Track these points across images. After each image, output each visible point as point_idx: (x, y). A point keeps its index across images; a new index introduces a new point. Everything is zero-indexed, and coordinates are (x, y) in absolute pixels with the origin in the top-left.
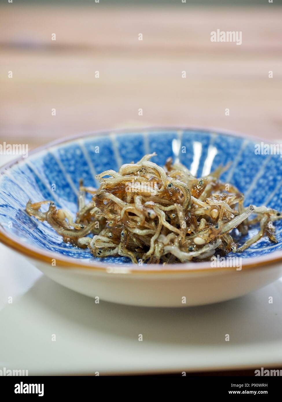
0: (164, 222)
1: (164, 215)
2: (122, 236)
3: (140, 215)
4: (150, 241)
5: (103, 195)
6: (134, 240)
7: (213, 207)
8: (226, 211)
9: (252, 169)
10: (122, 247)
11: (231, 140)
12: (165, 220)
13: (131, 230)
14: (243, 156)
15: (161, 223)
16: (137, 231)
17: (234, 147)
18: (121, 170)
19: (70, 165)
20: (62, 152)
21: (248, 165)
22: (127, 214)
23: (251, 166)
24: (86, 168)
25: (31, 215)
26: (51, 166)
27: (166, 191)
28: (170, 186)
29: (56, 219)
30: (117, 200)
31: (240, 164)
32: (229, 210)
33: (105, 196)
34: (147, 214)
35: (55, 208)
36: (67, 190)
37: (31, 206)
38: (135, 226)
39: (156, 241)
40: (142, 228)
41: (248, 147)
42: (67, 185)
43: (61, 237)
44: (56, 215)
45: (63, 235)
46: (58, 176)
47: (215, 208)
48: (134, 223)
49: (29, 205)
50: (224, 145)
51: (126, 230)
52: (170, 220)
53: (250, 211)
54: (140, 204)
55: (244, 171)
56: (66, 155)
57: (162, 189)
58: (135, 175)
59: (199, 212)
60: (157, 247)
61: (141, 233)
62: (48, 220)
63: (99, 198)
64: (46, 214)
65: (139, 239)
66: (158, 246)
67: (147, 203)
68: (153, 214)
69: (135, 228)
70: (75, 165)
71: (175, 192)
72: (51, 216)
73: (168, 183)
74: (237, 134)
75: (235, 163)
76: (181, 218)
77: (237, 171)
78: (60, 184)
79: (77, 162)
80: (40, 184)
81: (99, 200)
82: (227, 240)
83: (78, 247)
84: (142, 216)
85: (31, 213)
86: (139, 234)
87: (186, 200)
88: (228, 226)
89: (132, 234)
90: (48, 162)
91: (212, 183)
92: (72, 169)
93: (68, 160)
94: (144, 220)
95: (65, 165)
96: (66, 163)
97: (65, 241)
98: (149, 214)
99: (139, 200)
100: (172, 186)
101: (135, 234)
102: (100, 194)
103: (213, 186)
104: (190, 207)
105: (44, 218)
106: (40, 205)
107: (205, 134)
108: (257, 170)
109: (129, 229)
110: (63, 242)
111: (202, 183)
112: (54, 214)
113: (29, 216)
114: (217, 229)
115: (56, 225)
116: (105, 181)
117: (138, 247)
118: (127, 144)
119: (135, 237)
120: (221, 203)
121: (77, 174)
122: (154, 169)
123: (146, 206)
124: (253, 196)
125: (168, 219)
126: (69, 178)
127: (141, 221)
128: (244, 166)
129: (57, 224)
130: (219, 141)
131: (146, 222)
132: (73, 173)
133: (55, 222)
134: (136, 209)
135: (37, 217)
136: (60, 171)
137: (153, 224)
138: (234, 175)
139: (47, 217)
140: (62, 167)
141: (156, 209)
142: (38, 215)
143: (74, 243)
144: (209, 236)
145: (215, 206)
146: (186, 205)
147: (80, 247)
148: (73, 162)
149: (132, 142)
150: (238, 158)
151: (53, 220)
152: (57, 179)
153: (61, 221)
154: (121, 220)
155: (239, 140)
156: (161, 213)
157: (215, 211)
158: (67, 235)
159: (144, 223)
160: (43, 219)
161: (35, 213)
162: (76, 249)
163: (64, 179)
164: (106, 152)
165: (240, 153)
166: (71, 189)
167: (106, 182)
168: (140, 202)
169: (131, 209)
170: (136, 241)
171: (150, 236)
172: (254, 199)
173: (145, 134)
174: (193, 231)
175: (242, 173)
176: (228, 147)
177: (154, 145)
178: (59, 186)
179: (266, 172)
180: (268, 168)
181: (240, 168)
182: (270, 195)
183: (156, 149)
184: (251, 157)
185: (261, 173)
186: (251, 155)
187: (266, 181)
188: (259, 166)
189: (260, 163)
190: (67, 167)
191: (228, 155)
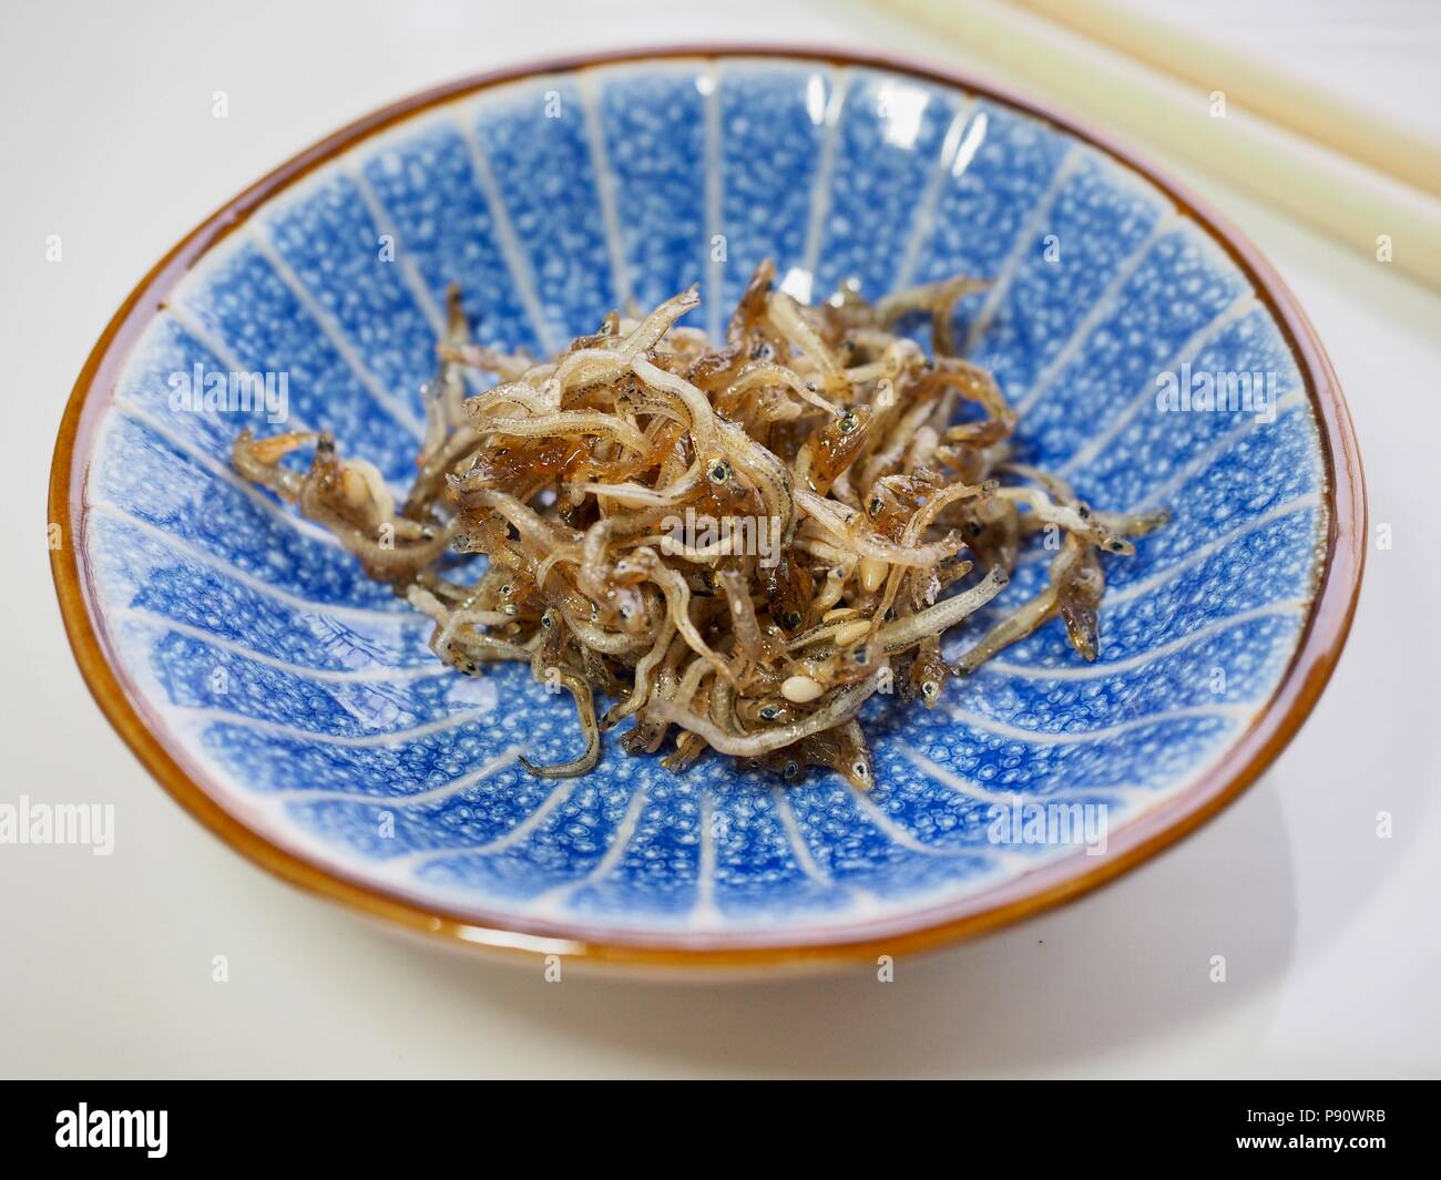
1: (681, 591)
2: (545, 627)
9: (1077, 280)
13: (571, 626)
14: (1057, 215)
15: (673, 618)
16: (593, 637)
17: (1030, 172)
19: (417, 219)
21: (1065, 260)
23: (1076, 266)
24: (481, 222)
26: (344, 234)
29: (338, 500)
31: (1039, 246)
36: (404, 320)
40: (609, 629)
41: (1077, 181)
42: (406, 302)
55: (1049, 277)
56: (406, 176)
70: (437, 216)
72: (315, 500)
77: (1025, 272)
78: (377, 303)
79: (446, 201)
90: (333, 219)
92: (426, 230)
93: (412, 196)
95: (396, 224)
96: (402, 210)
104: (788, 540)
108: (1096, 294)
112: (329, 488)
116: (495, 427)
118: (639, 116)
121: (445, 252)
122: (673, 395)
124: (1065, 395)
126: (411, 271)
132: (428, 247)
133: (331, 513)
138: (1017, 286)
148: (429, 205)
149: (660, 110)
150: (1036, 224)
152: (364, 281)
158: (375, 556)
159: (614, 618)
163: (394, 280)
165: (1046, 200)
166: (418, 313)
167: (501, 431)
169: (572, 562)
175: (1041, 286)
176: (1009, 169)
177: (740, 126)
178: (371, 310)
179: (1123, 311)
180: (1132, 293)
181: (1037, 262)
182: (1121, 408)
183: (748, 141)
184: (1083, 229)
185: (1106, 307)
186: (1083, 218)
187: (1116, 347)
188: (1105, 277)
189: (1110, 266)
190: (407, 226)
191: (1006, 198)
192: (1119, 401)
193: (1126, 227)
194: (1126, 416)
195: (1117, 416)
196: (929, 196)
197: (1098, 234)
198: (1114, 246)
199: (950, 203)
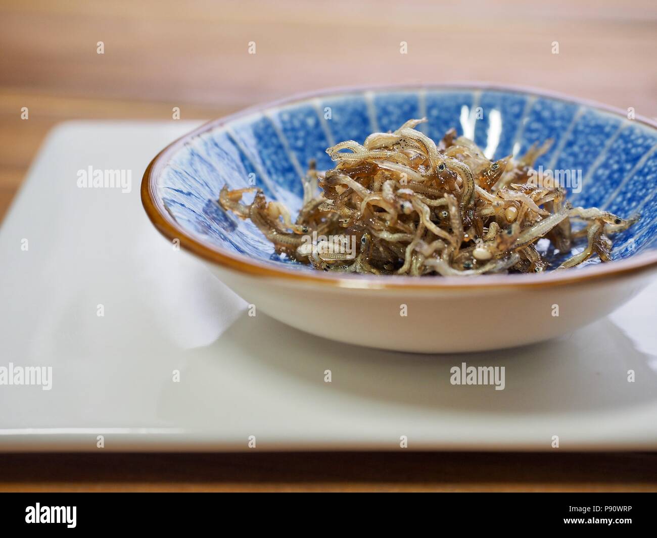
0: (427, 221)
1: (427, 211)
2: (363, 243)
3: (390, 208)
4: (405, 252)
5: (335, 178)
6: (381, 249)
7: (510, 203)
8: (529, 210)
9: (587, 153)
10: (362, 260)
11: (558, 107)
12: (428, 218)
13: (376, 234)
14: (576, 132)
15: (423, 223)
16: (385, 235)
17: (562, 118)
18: (367, 142)
19: (297, 138)
20: (286, 117)
21: (581, 147)
22: (372, 208)
23: (586, 148)
24: (323, 144)
25: (227, 208)
26: (266, 138)
27: (434, 176)
28: (441, 167)
29: (266, 217)
30: (357, 186)
31: (570, 144)
32: (535, 209)
33: (338, 179)
34: (399, 207)
35: (264, 198)
36: (290, 176)
37: (228, 195)
38: (382, 228)
39: (414, 253)
40: (393, 230)
41: (584, 118)
42: (291, 169)
43: (272, 245)
44: (265, 211)
45: (275, 242)
46: (276, 153)
47: (513, 206)
48: (381, 222)
49: (224, 192)
50: (546, 114)
51: (370, 233)
52: (439, 220)
53: (567, 210)
54: (391, 192)
55: (575, 155)
56: (291, 122)
57: (430, 172)
58: (390, 150)
59: (487, 211)
60: (414, 261)
61: (391, 238)
62: (252, 216)
63: (329, 182)
64: (249, 207)
65: (389, 248)
66: (417, 259)
67: (401, 191)
68: (408, 208)
69: (383, 230)
70: (305, 138)
71: (450, 178)
72: (256, 212)
73: (440, 163)
74: (569, 97)
75: (562, 143)
76: (455, 216)
77: (564, 155)
78: (279, 167)
79: (308, 134)
80: (247, 163)
81: (329, 187)
82: (531, 257)
83: (296, 260)
84: (391, 211)
85: (228, 206)
86: (387, 240)
87: (466, 190)
88: (531, 233)
89: (378, 239)
90: (261, 132)
91: (516, 171)
92: (300, 143)
93: (293, 129)
94: (396, 218)
95: (288, 138)
96: (290, 134)
97: (278, 252)
98: (402, 206)
99: (388, 186)
100: (444, 168)
101: (382, 241)
102: (330, 177)
103: (517, 174)
104: (472, 203)
105: (246, 214)
106: (241, 193)
107: (518, 97)
108: (596, 155)
109: (373, 232)
110: (274, 254)
111: (496, 167)
112: (262, 207)
113: (224, 211)
114: (510, 236)
115: (264, 225)
116: (340, 157)
117: (387, 263)
118: (391, 108)
119: (382, 245)
120: (520, 197)
121: (308, 152)
122: (419, 141)
123: (398, 195)
124: (586, 196)
125: (435, 219)
126: (294, 158)
127: (392, 218)
128: (576, 149)
129: (265, 223)
130: (538, 107)
131: (399, 222)
132: (301, 150)
133: (262, 221)
134: (385, 201)
135: (236, 213)
136: (280, 147)
137: (411, 225)
139: (250, 212)
140: (284, 140)
141: (415, 201)
142: (238, 209)
143: (292, 254)
144: (498, 247)
145: (513, 201)
146: (466, 198)
147: (300, 261)
148: (301, 134)
149: (400, 106)
150: (567, 136)
151: (259, 217)
152: (274, 157)
153: (272, 219)
154: (362, 218)
155: (571, 107)
156: (423, 208)
157: (513, 209)
158: (281, 241)
159: (396, 223)
160: (245, 216)
161: (232, 206)
162: (294, 264)
163: (286, 159)
164: (357, 119)
165: (571, 127)
166: (296, 174)
167: (343, 159)
168: (391, 190)
169: (377, 200)
170: (384, 252)
171: (405, 244)
172: (587, 200)
173: (422, 94)
174: (472, 238)
175: (571, 159)
176: (553, 118)
177: (435, 112)
178: (276, 169)
179: (609, 158)
180: (612, 151)
181: (569, 150)
182: (611, 193)
183: (438, 118)
184: (588, 134)
185: (602, 159)
186: (587, 130)
187: (607, 172)
188: (599, 149)
189: (602, 144)
190: (292, 141)
191: (552, 130)
192: (611, 190)
193: (607, 129)
194: (614, 195)
195: (610, 196)
196: (519, 133)
197: (595, 135)
198: (602, 137)
199: (528, 135)
